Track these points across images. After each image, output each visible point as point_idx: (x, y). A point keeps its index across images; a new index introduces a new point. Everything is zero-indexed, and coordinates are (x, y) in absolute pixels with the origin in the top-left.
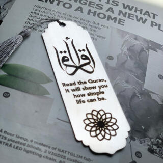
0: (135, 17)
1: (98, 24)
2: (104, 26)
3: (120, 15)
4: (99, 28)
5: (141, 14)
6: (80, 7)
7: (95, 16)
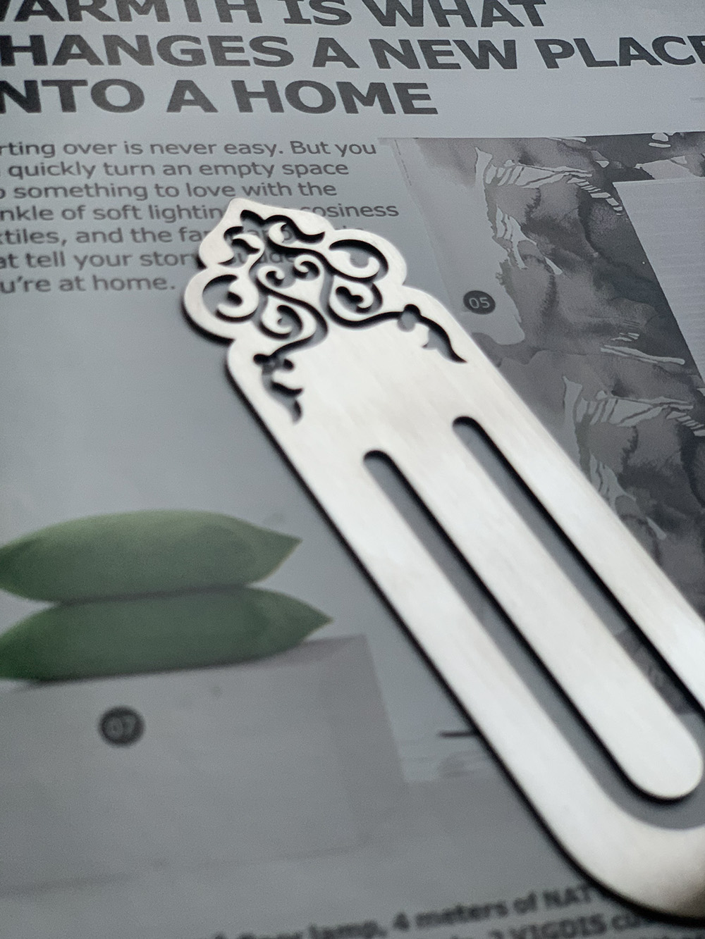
1: (320, 148)
2: (353, 147)
3: (389, 67)
4: (335, 166)
5: (476, 26)
6: (183, 86)
7: (282, 111)
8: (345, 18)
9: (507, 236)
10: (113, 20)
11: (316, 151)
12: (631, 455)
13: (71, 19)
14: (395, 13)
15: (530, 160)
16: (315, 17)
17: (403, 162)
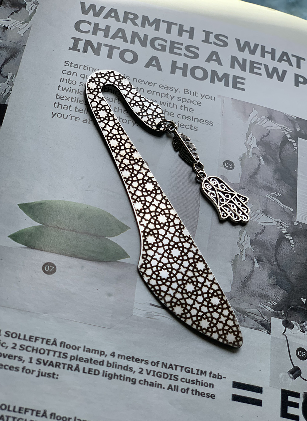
0: (263, 67)
1: (195, 94)
2: (207, 96)
3: (234, 68)
4: (197, 102)
5: (275, 60)
6: (154, 58)
7: (186, 76)
8: (226, 44)
9: (250, 144)
10: (138, 26)
11: (192, 94)
12: (259, 235)
13: (123, 22)
14: (246, 47)
15: (272, 118)
16: (214, 42)
17: (223, 106)
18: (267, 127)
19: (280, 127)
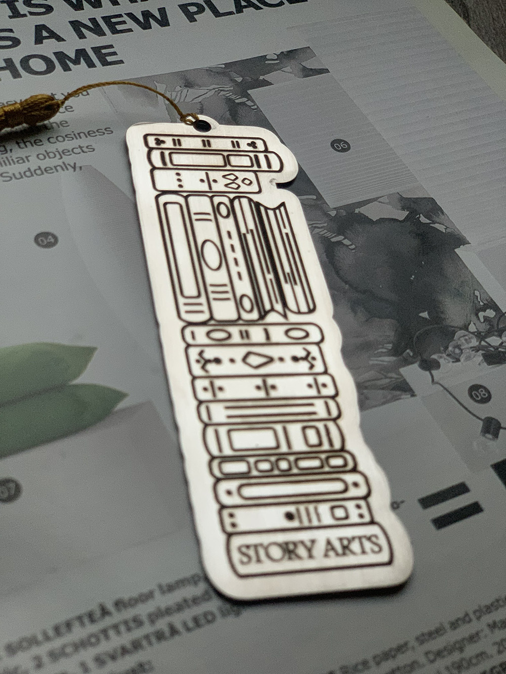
0: (126, 18)
3: (85, 38)
5: (137, 2)
7: (21, 77)
8: (49, 9)
14: (82, 2)
15: (191, 84)
16: (29, 12)
17: (108, 97)
18: (193, 100)
19: (210, 90)
